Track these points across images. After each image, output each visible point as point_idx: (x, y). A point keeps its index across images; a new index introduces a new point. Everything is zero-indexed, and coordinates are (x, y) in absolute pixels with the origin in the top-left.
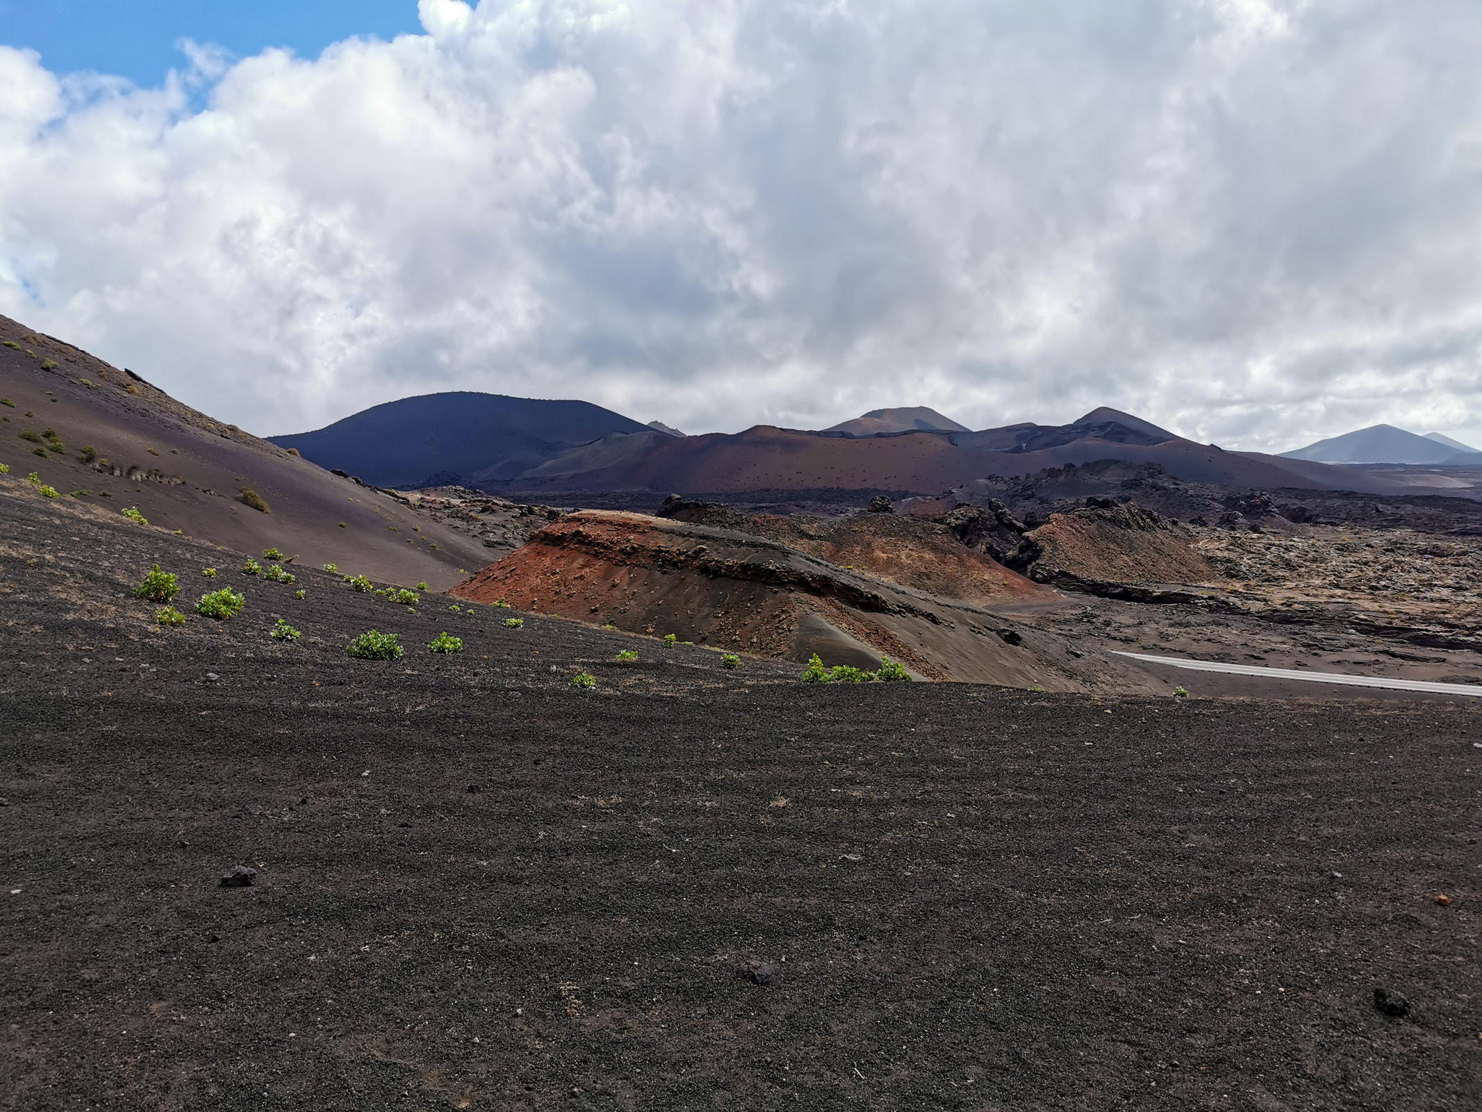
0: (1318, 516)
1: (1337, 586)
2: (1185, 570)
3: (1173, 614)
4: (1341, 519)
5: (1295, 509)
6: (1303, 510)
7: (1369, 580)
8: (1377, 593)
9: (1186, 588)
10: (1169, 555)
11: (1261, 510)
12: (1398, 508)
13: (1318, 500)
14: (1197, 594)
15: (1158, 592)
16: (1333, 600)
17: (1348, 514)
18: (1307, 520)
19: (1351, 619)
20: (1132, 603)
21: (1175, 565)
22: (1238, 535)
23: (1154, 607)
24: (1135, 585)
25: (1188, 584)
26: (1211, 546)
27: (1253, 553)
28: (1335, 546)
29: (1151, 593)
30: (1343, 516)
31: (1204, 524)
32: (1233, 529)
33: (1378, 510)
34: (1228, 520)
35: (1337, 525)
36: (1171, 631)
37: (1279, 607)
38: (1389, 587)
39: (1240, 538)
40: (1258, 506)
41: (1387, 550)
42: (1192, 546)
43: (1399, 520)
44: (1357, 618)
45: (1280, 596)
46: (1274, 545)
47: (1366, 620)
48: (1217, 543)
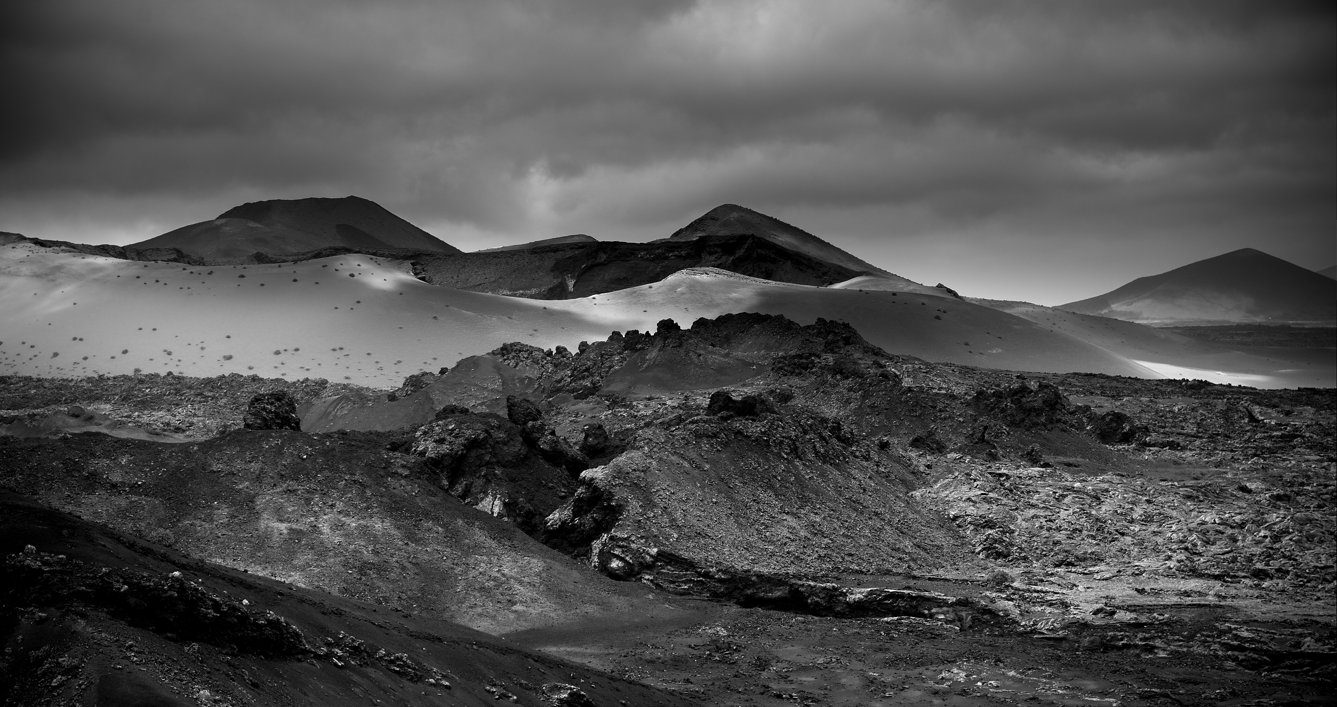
0: (1146, 430)
1: (1195, 573)
2: (907, 544)
3: (892, 638)
4: (1188, 435)
5: (1103, 418)
6: (1119, 418)
7: (1250, 559)
8: (1266, 584)
9: (912, 583)
10: (876, 514)
11: (1043, 419)
12: (1288, 414)
13: (1145, 399)
14: (934, 594)
15: (858, 594)
16: (1188, 600)
17: (1199, 425)
18: (1126, 438)
19: (1225, 639)
20: (810, 617)
21: (889, 535)
22: (1003, 471)
23: (853, 626)
24: (814, 579)
25: (916, 573)
26: (955, 495)
27: (1033, 506)
28: (1182, 491)
29: (845, 595)
30: (1191, 429)
31: (940, 449)
32: (993, 457)
33: (1252, 419)
34: (982, 440)
35: (1183, 449)
36: (889, 676)
37: (1089, 617)
38: (1287, 572)
39: (1008, 477)
40: (1038, 412)
41: (1278, 498)
42: (917, 494)
43: (1292, 437)
44: (1236, 637)
45: (1092, 594)
46: (1072, 489)
47: (1252, 640)
48: (965, 488)
